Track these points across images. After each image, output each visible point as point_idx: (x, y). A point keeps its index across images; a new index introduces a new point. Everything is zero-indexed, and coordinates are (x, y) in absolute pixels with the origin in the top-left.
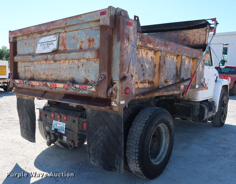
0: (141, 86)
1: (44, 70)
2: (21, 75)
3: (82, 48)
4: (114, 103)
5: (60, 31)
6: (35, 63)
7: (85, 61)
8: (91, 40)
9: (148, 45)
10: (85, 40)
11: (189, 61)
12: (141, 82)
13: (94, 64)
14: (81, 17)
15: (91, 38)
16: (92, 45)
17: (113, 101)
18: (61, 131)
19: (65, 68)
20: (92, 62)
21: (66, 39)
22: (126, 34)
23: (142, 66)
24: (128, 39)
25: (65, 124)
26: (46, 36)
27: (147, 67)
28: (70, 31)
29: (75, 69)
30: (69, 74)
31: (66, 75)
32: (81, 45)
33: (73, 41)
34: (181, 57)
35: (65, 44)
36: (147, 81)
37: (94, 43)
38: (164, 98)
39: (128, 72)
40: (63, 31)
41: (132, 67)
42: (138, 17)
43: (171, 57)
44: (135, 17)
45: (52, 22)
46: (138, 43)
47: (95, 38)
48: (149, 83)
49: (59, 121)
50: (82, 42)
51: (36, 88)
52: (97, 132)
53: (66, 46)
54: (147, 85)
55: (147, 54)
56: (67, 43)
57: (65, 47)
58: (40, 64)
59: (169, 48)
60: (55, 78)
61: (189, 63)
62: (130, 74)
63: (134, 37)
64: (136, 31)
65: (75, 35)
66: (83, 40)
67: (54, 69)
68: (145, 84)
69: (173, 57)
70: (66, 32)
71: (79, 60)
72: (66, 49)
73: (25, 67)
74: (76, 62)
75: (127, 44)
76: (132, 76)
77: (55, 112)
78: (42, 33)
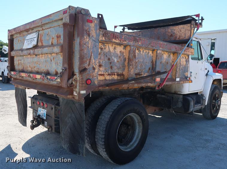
0: (108, 78)
1: (30, 63)
2: (17, 67)
3: (53, 44)
4: (75, 93)
5: (39, 29)
6: (24, 57)
7: (55, 55)
8: (58, 36)
9: (114, 40)
10: (55, 36)
11: (168, 56)
12: (109, 75)
13: (61, 57)
14: (51, 17)
15: (58, 35)
16: (59, 40)
17: (74, 91)
18: (44, 117)
19: (42, 61)
21: (42, 36)
22: (86, 30)
23: (109, 59)
24: (89, 35)
25: (46, 110)
26: (31, 33)
27: (116, 60)
28: (45, 29)
29: (49, 62)
30: (45, 66)
31: (43, 68)
32: (52, 41)
33: (47, 38)
34: (156, 52)
36: (116, 74)
37: (61, 39)
38: (149, 90)
39: (89, 65)
40: (41, 29)
41: (93, 60)
42: (102, 15)
43: (145, 51)
44: (99, 15)
45: (33, 21)
46: (101, 39)
47: (61, 35)
48: (118, 75)
49: (42, 108)
50: (53, 38)
51: (25, 79)
52: (67, 118)
53: (43, 42)
54: (116, 77)
55: (115, 48)
56: (43, 40)
58: (27, 58)
59: (140, 43)
60: (37, 70)
61: (169, 57)
62: (91, 66)
63: (96, 33)
64: (98, 27)
65: (49, 32)
66: (54, 36)
67: (36, 62)
68: (113, 76)
69: (147, 51)
70: (43, 30)
71: (51, 54)
72: (43, 45)
73: (18, 60)
74: (50, 56)
75: (88, 40)
76: (94, 69)
77: (40, 100)
78: (28, 31)
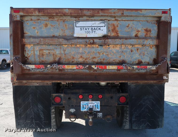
1: (82, 53)
3: (137, 36)
4: (165, 77)
5: (109, 18)
6: (65, 46)
7: (140, 46)
8: (148, 30)
13: (150, 49)
14: (142, 12)
16: (149, 34)
17: (165, 76)
18: (96, 109)
19: (115, 52)
20: (147, 47)
21: (117, 26)
25: (99, 102)
28: (122, 20)
30: (120, 57)
31: (117, 58)
32: (138, 33)
33: (127, 29)
35: (118, 31)
37: (151, 33)
40: (113, 19)
47: (152, 29)
49: (91, 101)
50: (138, 31)
56: (119, 30)
57: (117, 34)
58: (74, 47)
60: (99, 61)
65: (129, 24)
66: (140, 29)
67: (98, 52)
71: (133, 45)
72: (118, 36)
73: (41, 50)
74: (130, 47)
78: (80, 17)
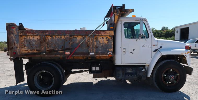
0: (30, 52)
9: (28, 34)
22: (11, 32)
23: (30, 43)
24: (13, 34)
27: (34, 43)
36: (35, 50)
39: (14, 46)
41: (16, 44)
42: (22, 24)
43: (57, 37)
44: (20, 24)
46: (20, 34)
48: (37, 50)
54: (36, 51)
55: (33, 37)
63: (17, 32)
64: (18, 29)
68: (34, 51)
69: (60, 37)
75: (12, 36)
76: (17, 48)
